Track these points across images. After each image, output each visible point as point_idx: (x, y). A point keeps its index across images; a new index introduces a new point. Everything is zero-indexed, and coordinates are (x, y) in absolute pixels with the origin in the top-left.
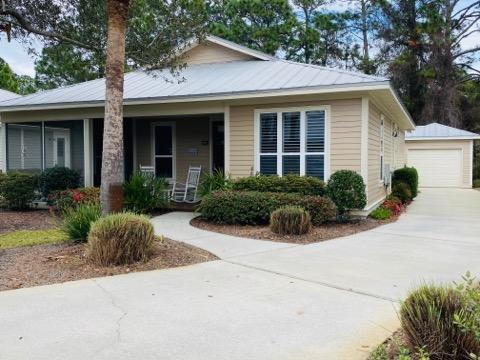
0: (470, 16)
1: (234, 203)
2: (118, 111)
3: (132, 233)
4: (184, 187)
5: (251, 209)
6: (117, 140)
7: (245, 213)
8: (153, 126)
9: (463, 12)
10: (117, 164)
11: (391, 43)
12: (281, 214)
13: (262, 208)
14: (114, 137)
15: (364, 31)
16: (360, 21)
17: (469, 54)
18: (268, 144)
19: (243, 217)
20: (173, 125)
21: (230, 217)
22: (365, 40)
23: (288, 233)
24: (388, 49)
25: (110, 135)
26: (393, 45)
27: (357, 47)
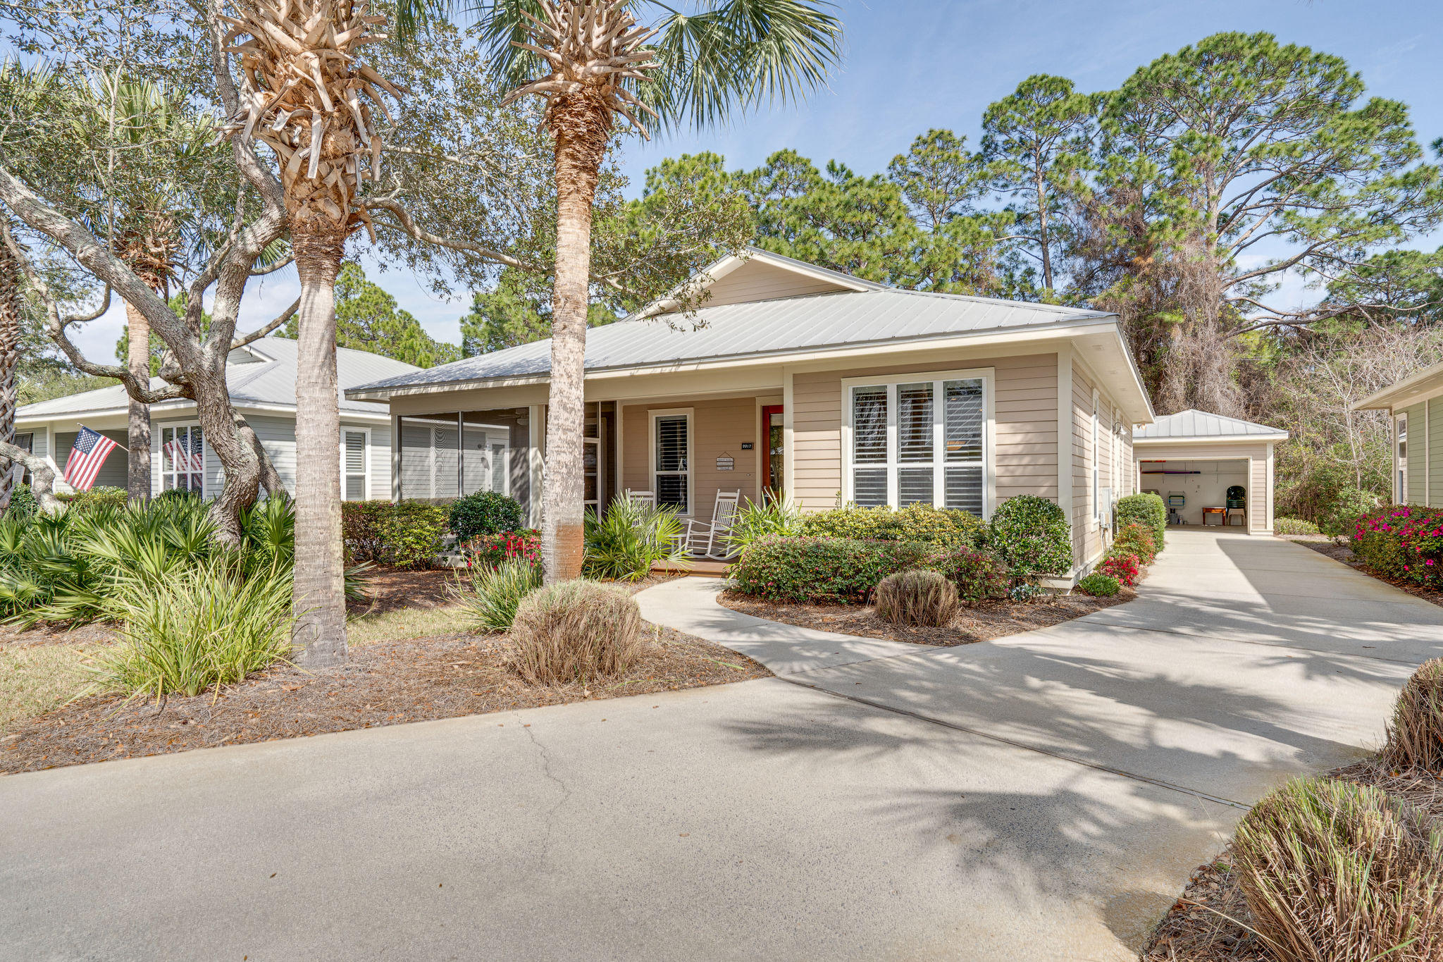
0: (1257, 207)
1: (801, 561)
2: (575, 379)
3: (597, 620)
4: (708, 529)
5: (835, 571)
6: (572, 436)
7: (825, 580)
8: (653, 416)
9: (1242, 200)
10: (571, 482)
11: (1096, 264)
12: (897, 583)
13: (858, 571)
14: (566, 430)
15: (1043, 245)
16: (1033, 227)
17: (1256, 280)
18: (869, 447)
19: (821, 591)
20: (689, 414)
21: (795, 588)
22: (1045, 261)
23: (914, 622)
24: (1091, 276)
25: (559, 427)
26: (1101, 268)
27: (1030, 272)
